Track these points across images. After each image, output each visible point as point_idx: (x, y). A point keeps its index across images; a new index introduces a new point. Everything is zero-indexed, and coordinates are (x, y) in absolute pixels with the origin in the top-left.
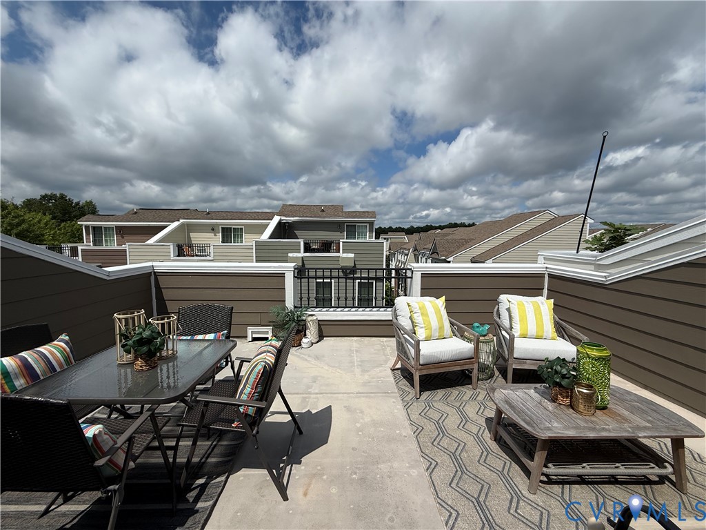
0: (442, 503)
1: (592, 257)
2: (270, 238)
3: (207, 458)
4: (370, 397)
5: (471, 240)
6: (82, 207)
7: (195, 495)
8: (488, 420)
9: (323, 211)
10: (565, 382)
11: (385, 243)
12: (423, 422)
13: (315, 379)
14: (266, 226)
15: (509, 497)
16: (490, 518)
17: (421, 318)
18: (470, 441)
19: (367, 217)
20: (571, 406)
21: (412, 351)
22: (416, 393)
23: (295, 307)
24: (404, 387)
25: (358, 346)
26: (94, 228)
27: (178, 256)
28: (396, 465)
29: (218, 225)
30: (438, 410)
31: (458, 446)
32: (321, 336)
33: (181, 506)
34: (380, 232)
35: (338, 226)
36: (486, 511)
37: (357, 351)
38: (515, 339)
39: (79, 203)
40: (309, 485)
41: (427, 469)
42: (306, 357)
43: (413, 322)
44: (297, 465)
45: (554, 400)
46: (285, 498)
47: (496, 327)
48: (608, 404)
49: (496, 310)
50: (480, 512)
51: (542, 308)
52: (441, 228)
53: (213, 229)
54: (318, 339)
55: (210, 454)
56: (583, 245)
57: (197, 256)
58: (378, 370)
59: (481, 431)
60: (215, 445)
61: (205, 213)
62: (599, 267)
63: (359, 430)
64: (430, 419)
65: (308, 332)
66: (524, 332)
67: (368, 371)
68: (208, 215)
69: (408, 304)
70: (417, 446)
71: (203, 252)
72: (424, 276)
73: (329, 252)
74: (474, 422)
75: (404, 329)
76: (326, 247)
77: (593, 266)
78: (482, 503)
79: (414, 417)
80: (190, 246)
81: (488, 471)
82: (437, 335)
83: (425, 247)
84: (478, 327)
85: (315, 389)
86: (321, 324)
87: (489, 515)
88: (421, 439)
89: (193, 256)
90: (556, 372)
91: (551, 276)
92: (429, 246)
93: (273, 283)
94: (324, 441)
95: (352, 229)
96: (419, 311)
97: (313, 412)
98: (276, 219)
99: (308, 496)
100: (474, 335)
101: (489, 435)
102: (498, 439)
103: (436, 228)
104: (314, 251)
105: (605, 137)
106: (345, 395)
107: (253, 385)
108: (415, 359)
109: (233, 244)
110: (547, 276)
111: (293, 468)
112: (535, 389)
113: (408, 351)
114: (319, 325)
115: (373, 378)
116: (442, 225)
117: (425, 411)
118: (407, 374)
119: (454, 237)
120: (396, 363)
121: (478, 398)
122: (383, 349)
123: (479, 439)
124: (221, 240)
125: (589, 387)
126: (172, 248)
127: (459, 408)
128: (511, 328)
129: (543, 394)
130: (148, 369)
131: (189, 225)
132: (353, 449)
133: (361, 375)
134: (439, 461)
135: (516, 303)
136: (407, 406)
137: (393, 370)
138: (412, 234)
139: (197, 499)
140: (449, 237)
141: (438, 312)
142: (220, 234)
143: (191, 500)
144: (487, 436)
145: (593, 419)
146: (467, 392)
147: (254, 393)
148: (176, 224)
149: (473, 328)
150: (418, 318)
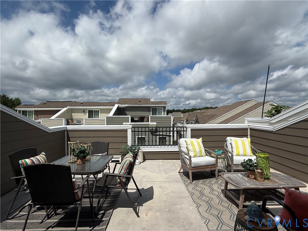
0: (203, 217)
1: (268, 119)
2: (113, 115)
3: (103, 204)
4: (170, 183)
5: (216, 115)
6: (14, 101)
7: (101, 216)
8: (222, 190)
9: (140, 101)
10: (251, 168)
11: (172, 117)
12: (193, 191)
13: (144, 177)
14: (111, 109)
15: (230, 215)
16: (222, 221)
17: (191, 147)
18: (215, 197)
19: (162, 104)
20: (255, 179)
21: (188, 162)
22: (190, 181)
23: (132, 146)
24: (185, 179)
25: (162, 163)
26: (23, 111)
27: (66, 125)
28: (183, 206)
29: (86, 109)
30: (200, 187)
31: (209, 199)
32: (144, 160)
33: (96, 220)
34: (169, 112)
35: (148, 109)
36: (221, 219)
37: (162, 165)
38: (234, 156)
39: (12, 99)
40: (148, 212)
41: (196, 207)
42: (138, 168)
43: (188, 149)
44: (141, 206)
45: (248, 177)
46: (138, 216)
47: (226, 152)
48: (270, 177)
49: (225, 144)
50: (218, 219)
51: (245, 142)
52: (200, 109)
53: (84, 111)
54: (143, 161)
55: (103, 203)
56: (264, 115)
57: (76, 125)
58: (172, 173)
59: (220, 194)
60: (105, 201)
61: (80, 103)
62: (271, 124)
63: (166, 195)
64: (197, 190)
65: (138, 157)
66: (238, 153)
67: (168, 173)
68: (82, 104)
69: (185, 141)
70: (192, 199)
71: (79, 122)
72: (192, 130)
73: (143, 122)
74: (216, 191)
75: (184, 152)
76: (142, 119)
77: (268, 124)
78: (219, 217)
79: (190, 189)
80: (72, 120)
81: (222, 207)
82: (199, 155)
83: (192, 119)
84: (217, 151)
85: (144, 180)
86: (144, 154)
87: (222, 220)
88: (194, 197)
89: (74, 125)
90: (248, 164)
91: (251, 129)
92: (194, 119)
93: (122, 134)
94: (152, 198)
95: (154, 110)
96: (190, 144)
97: (145, 189)
98: (116, 106)
99: (148, 216)
100: (215, 154)
101: (223, 195)
102: (226, 196)
103: (197, 110)
104: (136, 121)
105: (269, 67)
106: (158, 182)
107: (125, 169)
108: (189, 165)
109: (94, 118)
110: (249, 129)
111: (140, 207)
112: (241, 174)
113: (186, 162)
114: (143, 154)
115: (171, 176)
116: (200, 108)
117: (195, 187)
118: (186, 174)
119: (207, 114)
120: (180, 170)
121: (218, 183)
122: (174, 165)
123: (218, 196)
124: (88, 117)
125: (261, 169)
126: (64, 120)
127: (210, 186)
128: (232, 152)
129: (244, 175)
130: (82, 164)
131: (72, 109)
132: (164, 201)
133: (165, 175)
134: (201, 204)
135: (234, 140)
136: (187, 186)
137: (179, 173)
138: (185, 113)
139: (102, 217)
140: (204, 114)
141: (199, 144)
142: (88, 114)
143: (100, 218)
144: (222, 196)
145: (263, 182)
146: (213, 180)
147: (126, 172)
148: (65, 109)
149: (215, 152)
150: (190, 147)
